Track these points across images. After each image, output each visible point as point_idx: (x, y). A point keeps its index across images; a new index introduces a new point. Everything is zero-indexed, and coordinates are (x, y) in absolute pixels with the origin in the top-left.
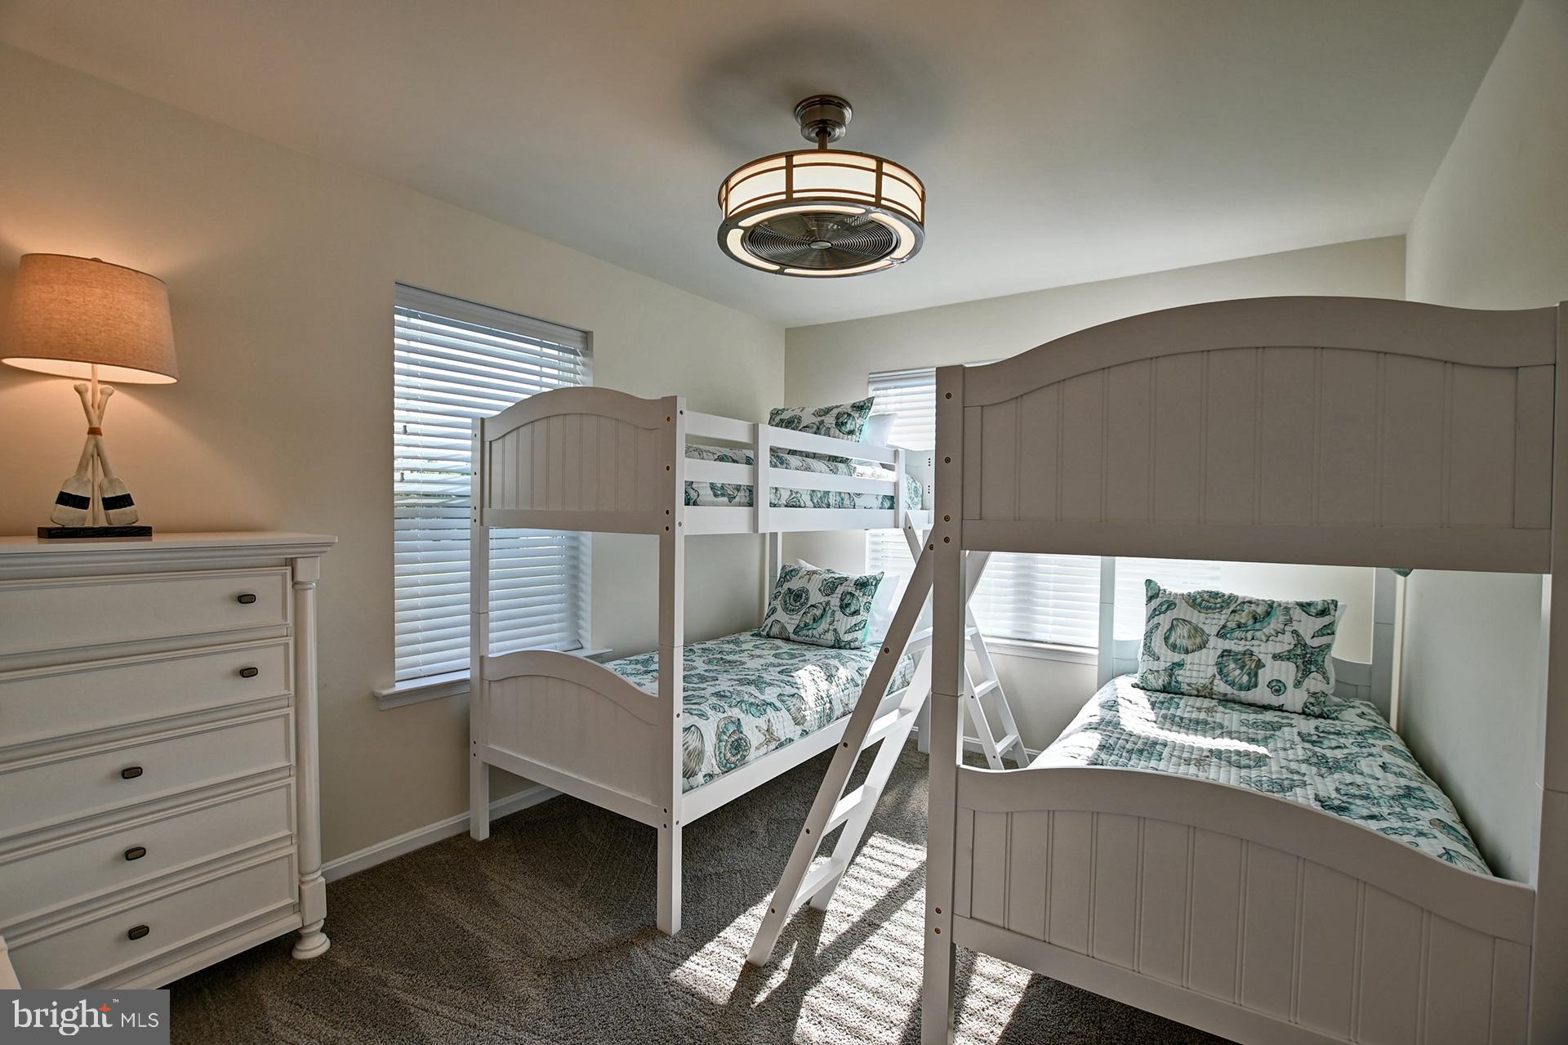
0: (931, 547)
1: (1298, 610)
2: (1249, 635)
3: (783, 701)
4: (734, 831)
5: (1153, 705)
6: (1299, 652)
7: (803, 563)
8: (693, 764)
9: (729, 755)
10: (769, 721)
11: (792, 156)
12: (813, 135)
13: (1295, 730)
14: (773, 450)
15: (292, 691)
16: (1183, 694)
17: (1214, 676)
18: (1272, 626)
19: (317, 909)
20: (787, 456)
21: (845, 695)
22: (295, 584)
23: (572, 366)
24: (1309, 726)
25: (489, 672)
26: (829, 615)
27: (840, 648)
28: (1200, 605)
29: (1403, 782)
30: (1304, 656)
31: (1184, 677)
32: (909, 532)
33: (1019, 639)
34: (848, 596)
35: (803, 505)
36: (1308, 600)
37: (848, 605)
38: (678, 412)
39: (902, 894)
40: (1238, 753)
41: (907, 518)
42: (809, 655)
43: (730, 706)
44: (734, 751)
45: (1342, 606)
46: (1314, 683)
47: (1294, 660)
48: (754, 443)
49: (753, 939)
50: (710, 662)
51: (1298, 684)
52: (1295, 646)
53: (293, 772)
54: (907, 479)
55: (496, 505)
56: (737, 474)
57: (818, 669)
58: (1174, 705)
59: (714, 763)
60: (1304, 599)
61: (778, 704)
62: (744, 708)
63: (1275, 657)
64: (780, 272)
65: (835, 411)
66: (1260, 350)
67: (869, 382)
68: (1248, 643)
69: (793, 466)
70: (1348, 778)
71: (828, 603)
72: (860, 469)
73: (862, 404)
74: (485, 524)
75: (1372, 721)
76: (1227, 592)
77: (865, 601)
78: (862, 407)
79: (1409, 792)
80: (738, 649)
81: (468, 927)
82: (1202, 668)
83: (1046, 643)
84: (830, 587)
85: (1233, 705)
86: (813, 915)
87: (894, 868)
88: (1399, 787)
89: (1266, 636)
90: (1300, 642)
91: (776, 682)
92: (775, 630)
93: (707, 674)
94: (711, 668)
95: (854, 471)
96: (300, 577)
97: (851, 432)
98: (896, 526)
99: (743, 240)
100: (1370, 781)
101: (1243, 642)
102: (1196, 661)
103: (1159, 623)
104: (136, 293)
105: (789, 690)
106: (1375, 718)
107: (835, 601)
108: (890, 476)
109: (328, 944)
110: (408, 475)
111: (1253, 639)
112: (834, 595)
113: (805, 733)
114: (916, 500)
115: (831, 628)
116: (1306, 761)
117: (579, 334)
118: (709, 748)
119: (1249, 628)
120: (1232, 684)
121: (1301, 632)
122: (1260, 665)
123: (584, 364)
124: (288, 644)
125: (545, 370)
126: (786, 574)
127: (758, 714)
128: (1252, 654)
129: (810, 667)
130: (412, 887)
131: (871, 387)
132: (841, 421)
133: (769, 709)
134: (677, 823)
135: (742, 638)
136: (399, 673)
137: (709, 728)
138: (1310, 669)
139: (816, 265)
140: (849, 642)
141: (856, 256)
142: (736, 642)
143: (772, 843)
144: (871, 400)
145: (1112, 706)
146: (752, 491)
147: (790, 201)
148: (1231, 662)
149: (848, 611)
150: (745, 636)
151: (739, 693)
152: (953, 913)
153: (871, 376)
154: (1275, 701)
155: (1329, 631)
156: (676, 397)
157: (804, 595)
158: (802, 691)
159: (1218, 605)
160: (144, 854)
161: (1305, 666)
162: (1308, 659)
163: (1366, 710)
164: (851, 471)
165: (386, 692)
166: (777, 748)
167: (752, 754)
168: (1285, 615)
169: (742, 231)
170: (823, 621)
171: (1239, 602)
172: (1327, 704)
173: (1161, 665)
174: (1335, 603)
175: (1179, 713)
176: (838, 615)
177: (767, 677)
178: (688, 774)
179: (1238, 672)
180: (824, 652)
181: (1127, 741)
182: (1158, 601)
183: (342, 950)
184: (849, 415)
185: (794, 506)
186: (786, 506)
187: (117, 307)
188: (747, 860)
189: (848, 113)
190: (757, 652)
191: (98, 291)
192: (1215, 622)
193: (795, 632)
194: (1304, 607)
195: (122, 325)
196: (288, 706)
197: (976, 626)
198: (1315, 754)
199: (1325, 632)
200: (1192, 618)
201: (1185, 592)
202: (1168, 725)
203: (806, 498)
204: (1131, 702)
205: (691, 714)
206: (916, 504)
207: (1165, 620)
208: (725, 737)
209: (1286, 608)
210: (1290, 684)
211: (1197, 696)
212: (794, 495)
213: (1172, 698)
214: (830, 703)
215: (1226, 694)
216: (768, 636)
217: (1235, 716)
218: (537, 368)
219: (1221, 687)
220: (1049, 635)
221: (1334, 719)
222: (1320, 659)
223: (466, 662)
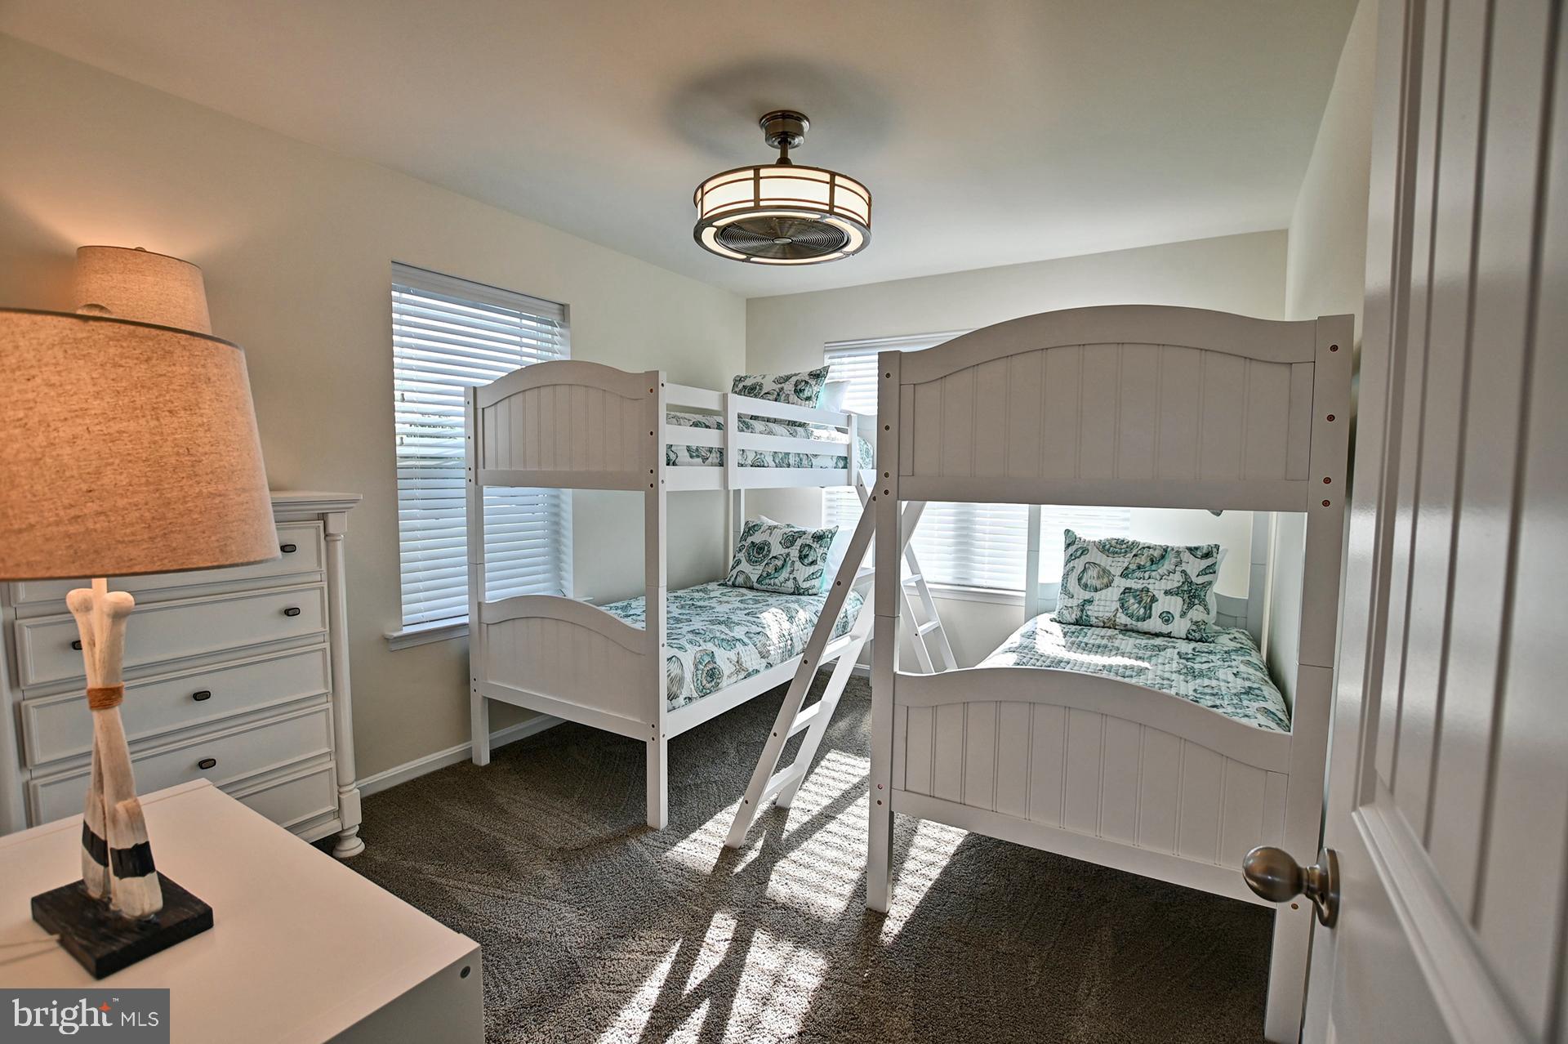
0: (874, 499)
1: (1187, 553)
2: (1147, 575)
3: (750, 638)
4: (708, 752)
5: (1065, 634)
6: (1186, 588)
7: (764, 519)
8: (675, 689)
9: (704, 682)
10: (738, 654)
11: (759, 169)
12: (776, 143)
13: (1176, 651)
14: (740, 416)
15: (328, 629)
16: (1092, 626)
17: (1117, 610)
18: (1165, 567)
19: (354, 817)
20: (751, 421)
21: (804, 634)
22: (326, 536)
23: (550, 336)
24: (1187, 648)
25: (488, 617)
26: (789, 565)
27: (799, 594)
28: (1108, 550)
29: (1247, 684)
30: (1190, 591)
31: (1093, 611)
32: (860, 487)
33: (959, 585)
34: (807, 548)
35: (766, 465)
36: (1196, 545)
37: (806, 556)
38: (660, 384)
39: (853, 794)
40: (1125, 667)
41: (859, 474)
42: (771, 600)
43: (705, 641)
44: (709, 679)
45: (1223, 550)
46: (1197, 613)
47: (1182, 595)
48: (724, 410)
49: (729, 830)
50: (682, 607)
51: (1183, 614)
52: (1183, 583)
53: (330, 699)
54: (860, 441)
55: (490, 466)
56: (708, 438)
57: (781, 611)
58: (1083, 634)
59: (693, 688)
60: (1193, 545)
61: (746, 640)
62: (717, 643)
63: (1167, 593)
64: (747, 260)
65: (794, 379)
66: (1120, 345)
67: (825, 351)
68: (1145, 581)
69: (757, 431)
70: (1206, 682)
71: (788, 555)
72: (817, 432)
73: (818, 372)
74: (480, 483)
75: (1241, 643)
76: (1131, 540)
77: (822, 552)
78: (819, 375)
79: (1249, 691)
80: (706, 596)
81: (484, 829)
82: (1108, 603)
83: (982, 587)
84: (790, 540)
85: (1131, 633)
86: (779, 812)
87: (847, 776)
88: (1244, 688)
89: (1160, 575)
90: (1187, 580)
91: (743, 622)
92: (740, 580)
93: (681, 617)
94: (684, 612)
95: (811, 434)
96: (331, 530)
97: (808, 399)
98: (849, 484)
99: (716, 236)
100: (1222, 684)
101: (1141, 581)
102: (1103, 598)
103: (1074, 567)
104: (181, 280)
105: (755, 629)
106: (1244, 641)
107: (794, 552)
108: (843, 439)
109: (363, 846)
110: (407, 440)
111: (1149, 578)
112: (794, 547)
113: (769, 665)
114: (867, 460)
115: (791, 576)
116: (1179, 672)
117: (557, 306)
118: (688, 676)
119: (1147, 569)
120: (1131, 616)
121: (1188, 572)
122: (1154, 599)
123: (561, 335)
124: (323, 588)
125: (525, 340)
126: (750, 529)
127: (729, 648)
128: (1148, 591)
129: (773, 610)
130: (428, 802)
131: (827, 356)
132: (800, 388)
133: (738, 644)
134: (664, 736)
135: (709, 587)
136: (406, 619)
137: (688, 659)
138: (1194, 602)
139: (779, 255)
140: (808, 589)
141: (814, 249)
142: (704, 591)
143: (742, 761)
144: (826, 369)
145: (1032, 635)
146: (722, 452)
147: (757, 208)
148: (1131, 597)
149: (806, 561)
150: (712, 586)
151: (711, 631)
152: (891, 788)
153: (826, 345)
154: (1165, 629)
155: (1211, 571)
156: (658, 372)
157: (766, 548)
158: (767, 629)
159: (1123, 551)
160: (215, 764)
161: (1190, 600)
162: (1192, 594)
163: (1237, 635)
164: (809, 435)
165: (396, 634)
166: (745, 678)
167: (724, 682)
168: (1176, 557)
169: (715, 229)
170: (784, 571)
171: (1140, 547)
172: (1207, 631)
173: (1075, 602)
174: (1217, 547)
175: (1085, 640)
176: (798, 564)
177: (735, 618)
178: (672, 697)
179: (1136, 605)
180: (785, 598)
181: (1038, 660)
182: (1075, 547)
183: (376, 849)
184: (807, 383)
185: (758, 466)
186: (752, 466)
187: (167, 292)
188: (721, 774)
189: (805, 124)
190: (725, 599)
191: (150, 279)
192: (1119, 564)
193: (758, 581)
194: (1192, 550)
195: (172, 309)
196: (324, 642)
197: (920, 573)
198: (1186, 667)
199: (1208, 572)
200: (1101, 562)
201: (1097, 540)
202: (1074, 648)
203: (769, 459)
204: (1047, 632)
205: (672, 647)
206: (867, 464)
207: (1079, 564)
208: (701, 667)
209: (1177, 552)
210: (1177, 615)
211: (1103, 627)
212: (758, 456)
213: (1082, 629)
214: (791, 640)
215: (1127, 625)
216: (734, 586)
217: (1132, 641)
218: (517, 339)
219: (1122, 619)
220: (984, 581)
221: (1211, 642)
222: (1202, 594)
223: (465, 608)
